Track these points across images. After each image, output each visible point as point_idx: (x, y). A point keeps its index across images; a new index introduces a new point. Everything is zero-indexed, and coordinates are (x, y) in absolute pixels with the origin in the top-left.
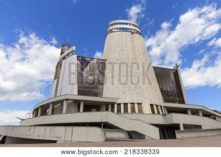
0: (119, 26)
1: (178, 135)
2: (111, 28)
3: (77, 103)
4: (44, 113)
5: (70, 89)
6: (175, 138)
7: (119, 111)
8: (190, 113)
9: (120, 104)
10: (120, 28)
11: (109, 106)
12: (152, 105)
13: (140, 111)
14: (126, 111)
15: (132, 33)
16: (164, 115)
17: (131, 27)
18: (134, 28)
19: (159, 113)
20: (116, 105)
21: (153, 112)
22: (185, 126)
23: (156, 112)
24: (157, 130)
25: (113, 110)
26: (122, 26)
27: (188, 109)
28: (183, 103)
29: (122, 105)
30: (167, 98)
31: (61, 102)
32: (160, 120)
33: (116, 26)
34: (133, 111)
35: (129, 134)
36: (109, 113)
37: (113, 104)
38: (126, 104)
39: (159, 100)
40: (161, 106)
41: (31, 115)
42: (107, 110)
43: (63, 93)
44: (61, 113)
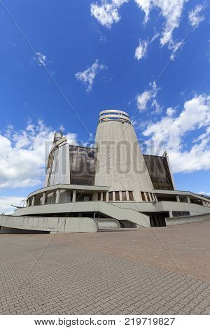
0: (109, 116)
1: (167, 223)
2: (101, 117)
3: (70, 192)
4: (38, 203)
5: (62, 179)
6: (164, 225)
7: (111, 199)
8: (178, 200)
9: (112, 192)
10: (111, 118)
11: (100, 195)
12: (142, 193)
13: (131, 198)
14: (117, 198)
15: (123, 123)
16: (154, 203)
17: (121, 116)
18: (123, 117)
19: (149, 200)
20: (108, 194)
21: (144, 199)
22: (174, 213)
23: (147, 199)
24: (147, 218)
25: (105, 200)
26: (112, 116)
27: (177, 195)
28: (172, 189)
29: (114, 193)
30: (157, 184)
31: (54, 191)
32: (150, 208)
33: (107, 116)
34: (125, 199)
35: (120, 223)
36: (101, 203)
37: (105, 192)
38: (117, 192)
39: (149, 187)
40: (151, 194)
41: (26, 202)
42: (99, 199)
43: (56, 182)
44: (54, 202)
